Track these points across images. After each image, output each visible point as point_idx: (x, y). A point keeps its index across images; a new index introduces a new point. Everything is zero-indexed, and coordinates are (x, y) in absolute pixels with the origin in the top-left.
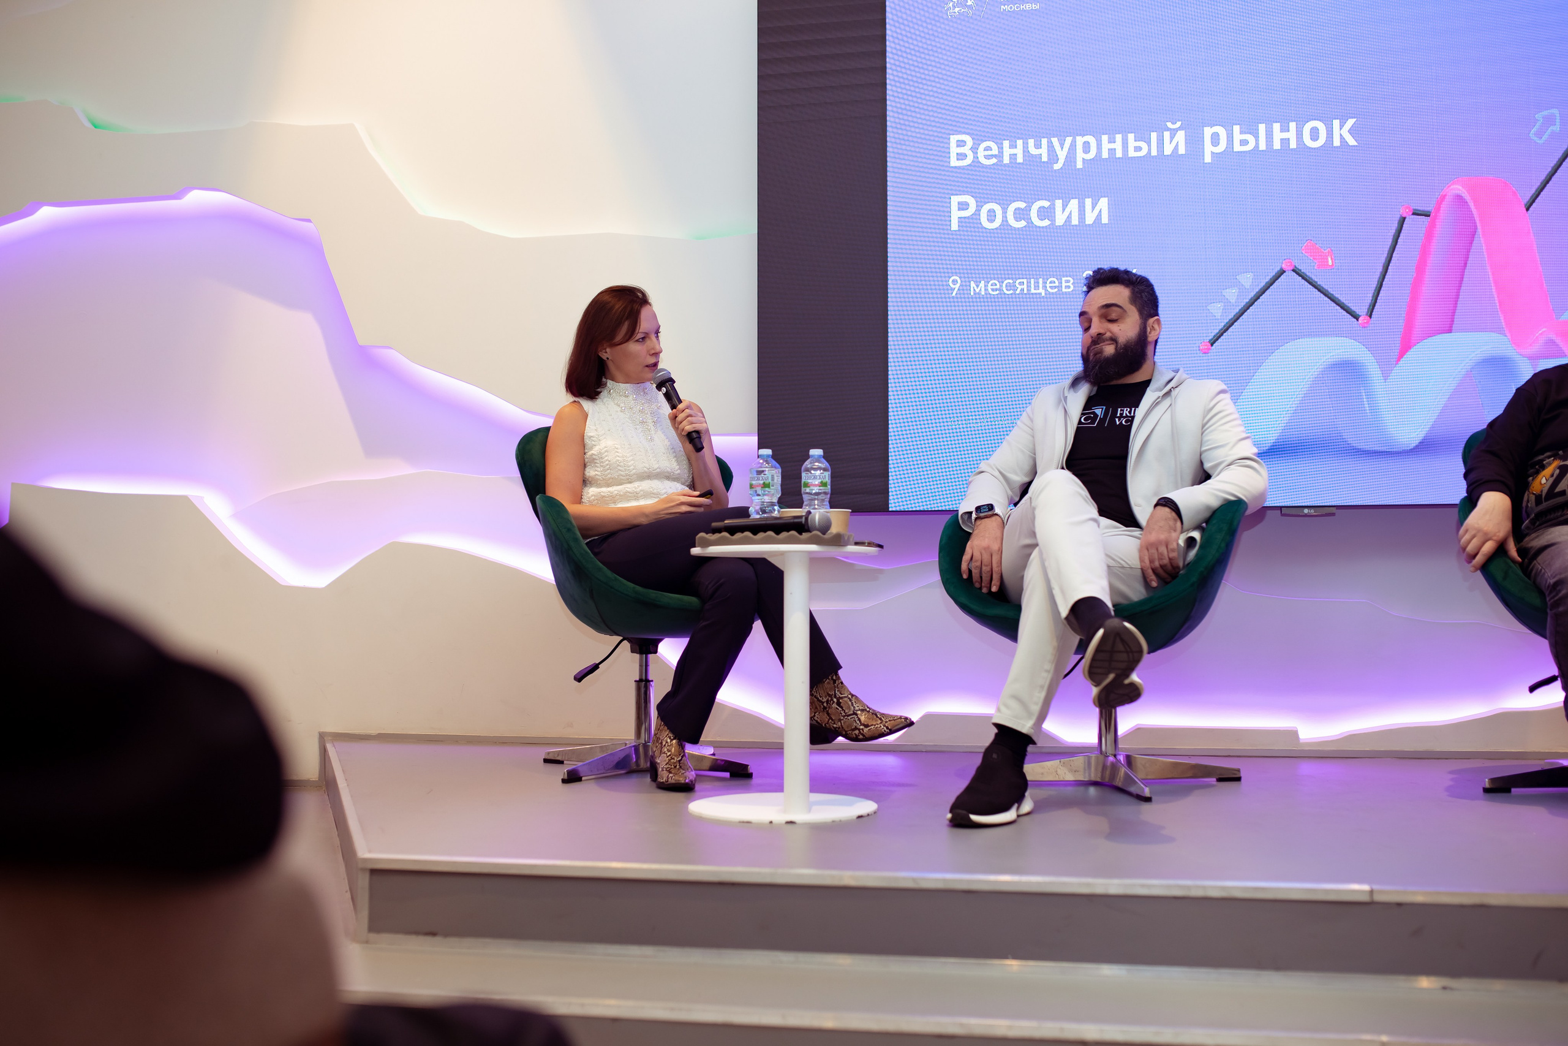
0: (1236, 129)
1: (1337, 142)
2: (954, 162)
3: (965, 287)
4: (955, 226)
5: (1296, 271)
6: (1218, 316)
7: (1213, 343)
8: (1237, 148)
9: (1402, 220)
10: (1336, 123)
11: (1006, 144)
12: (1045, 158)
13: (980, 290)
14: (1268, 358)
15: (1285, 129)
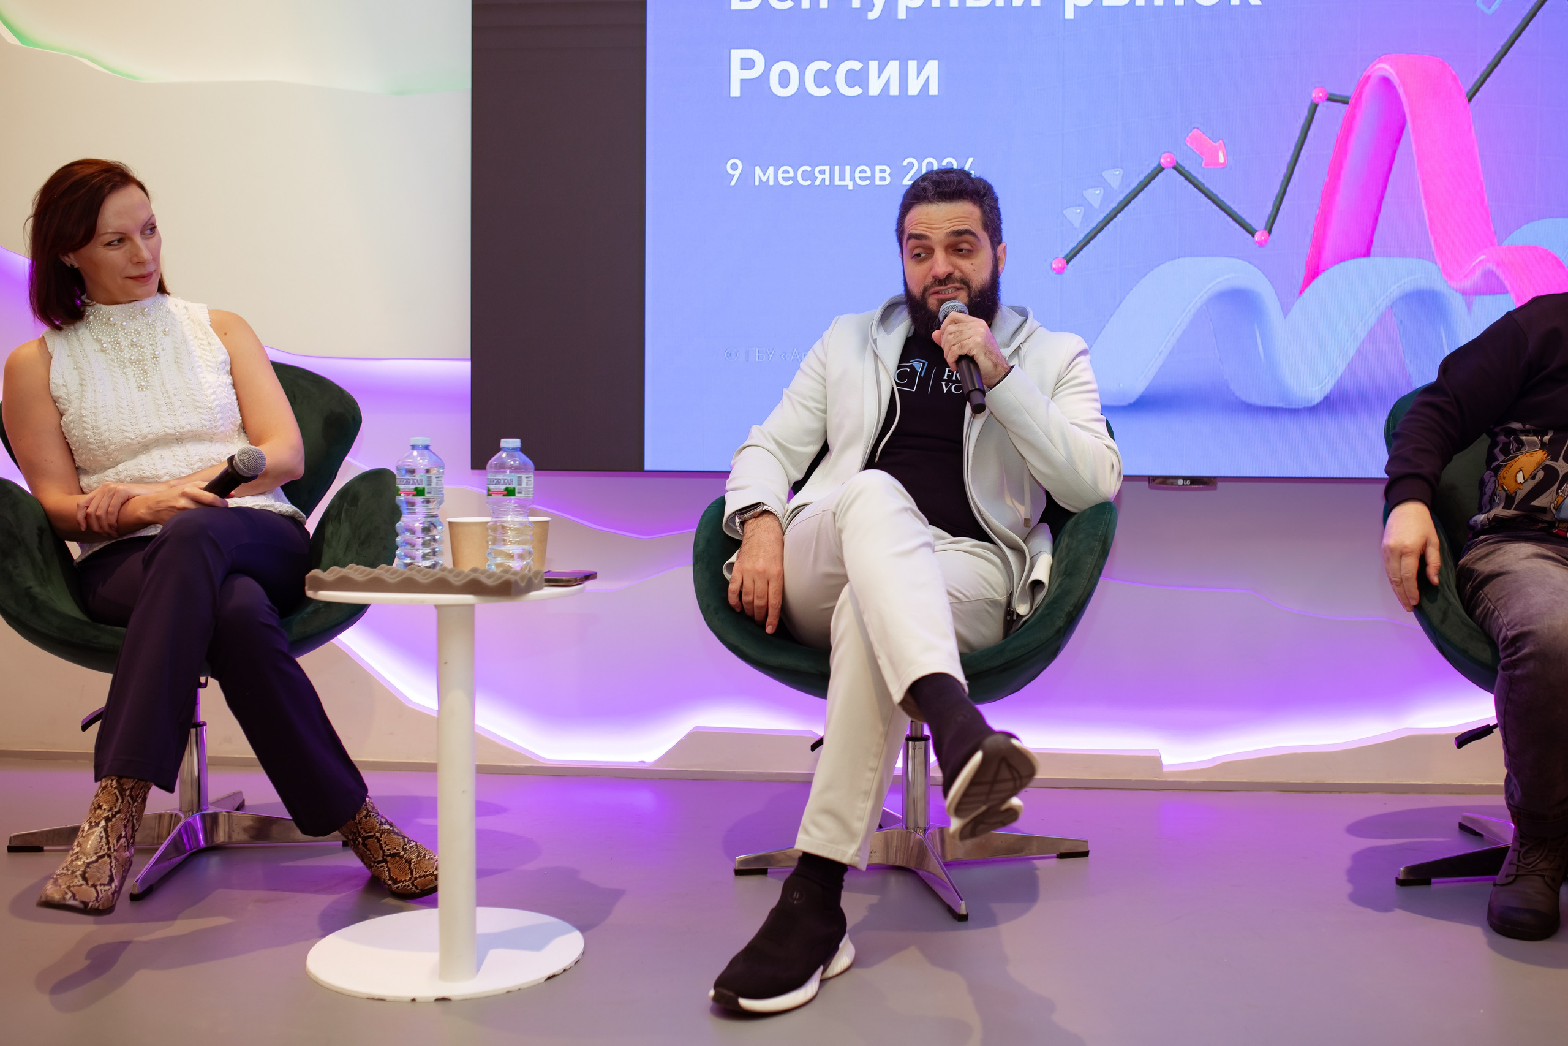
4: (735, 91)
5: (1178, 168)
6: (1077, 224)
7: (1069, 259)
9: (1313, 107)
13: (768, 179)
14: (1138, 282)
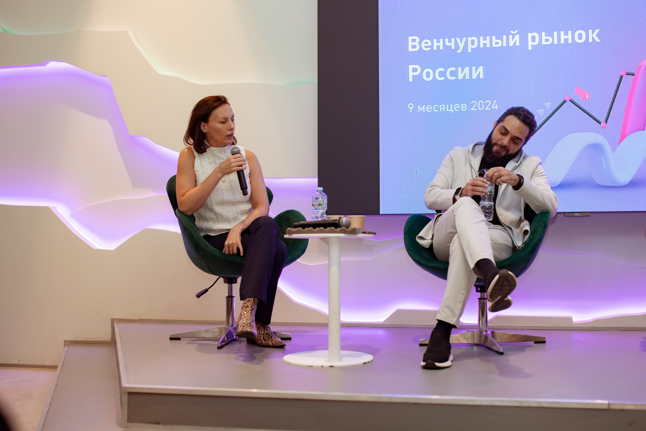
0: (543, 34)
1: (590, 40)
2: (410, 49)
4: (411, 80)
5: (571, 101)
8: (544, 43)
9: (621, 77)
10: (590, 31)
11: (435, 41)
12: (453, 48)
14: (558, 142)
15: (566, 34)
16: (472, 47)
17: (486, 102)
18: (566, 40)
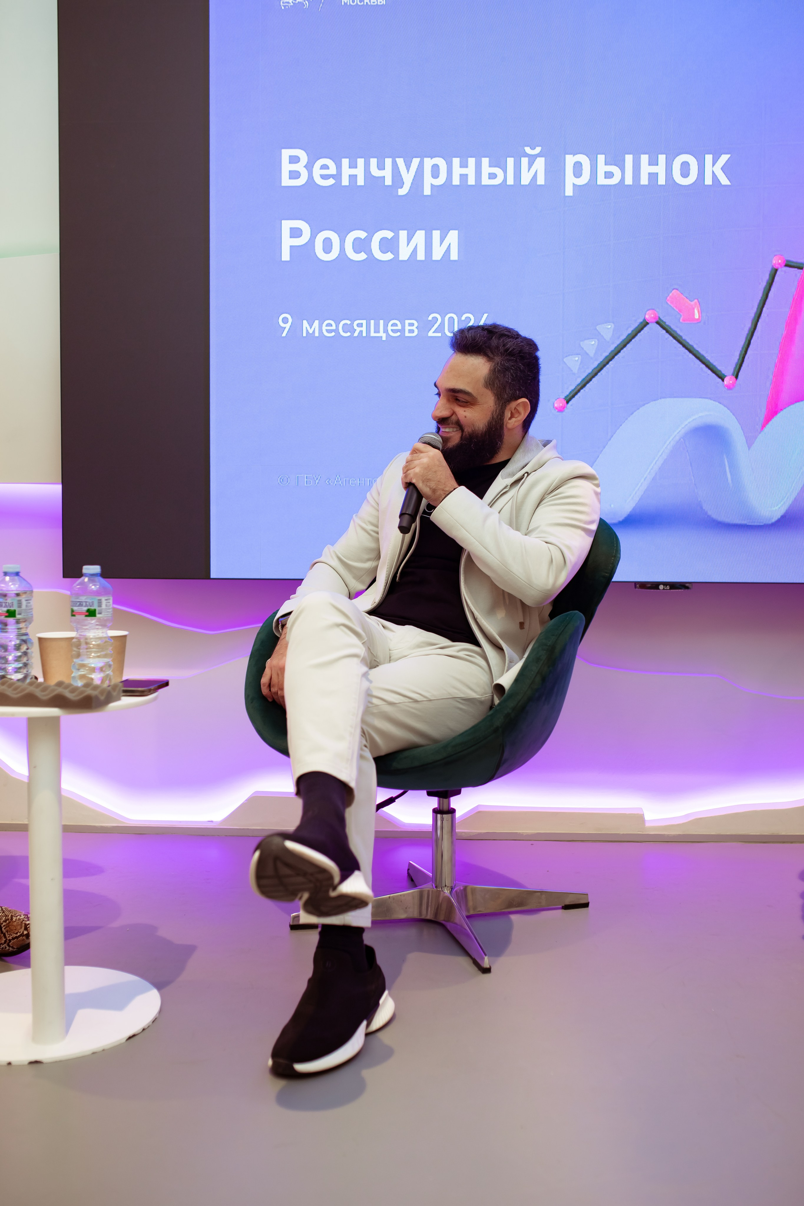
0: (601, 158)
1: (708, 181)
2: (286, 181)
3: (296, 328)
4: (286, 256)
5: (659, 323)
6: (575, 370)
7: (568, 399)
8: (601, 181)
9: (773, 272)
10: (709, 158)
11: (345, 162)
12: (388, 182)
13: (314, 331)
14: (627, 419)
15: (653, 162)
16: (433, 183)
17: (463, 318)
18: (653, 177)
